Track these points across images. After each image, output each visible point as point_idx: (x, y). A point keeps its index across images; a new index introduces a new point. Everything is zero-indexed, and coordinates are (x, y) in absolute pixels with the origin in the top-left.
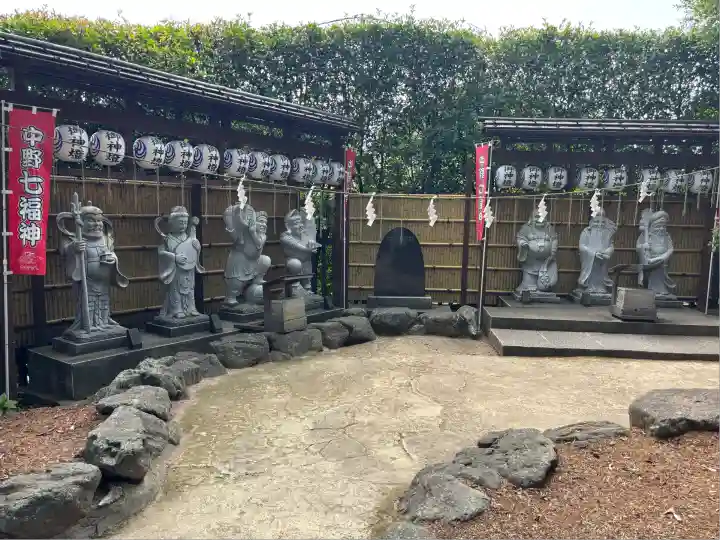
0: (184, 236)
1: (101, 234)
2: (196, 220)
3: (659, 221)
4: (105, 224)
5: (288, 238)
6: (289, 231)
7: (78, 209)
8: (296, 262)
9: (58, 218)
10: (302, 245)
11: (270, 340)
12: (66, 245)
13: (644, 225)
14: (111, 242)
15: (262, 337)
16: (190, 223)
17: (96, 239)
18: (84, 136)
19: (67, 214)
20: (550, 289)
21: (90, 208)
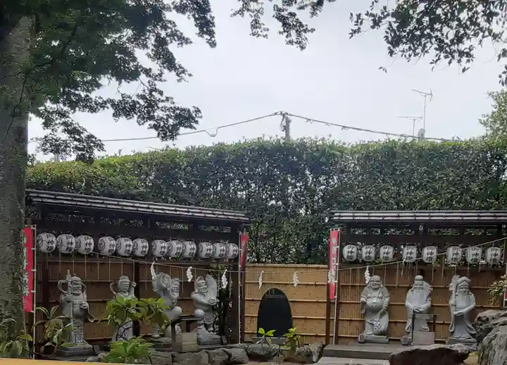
0: (127, 294)
1: (80, 292)
2: (134, 284)
3: (462, 284)
4: (83, 287)
5: (195, 296)
6: (197, 291)
7: (69, 278)
8: (200, 312)
9: (59, 283)
10: (204, 300)
11: (173, 356)
12: (63, 298)
13: (452, 287)
14: (85, 296)
15: (169, 354)
16: (130, 285)
17: (78, 295)
18: (54, 239)
19: (63, 281)
20: (382, 333)
21: (76, 278)
